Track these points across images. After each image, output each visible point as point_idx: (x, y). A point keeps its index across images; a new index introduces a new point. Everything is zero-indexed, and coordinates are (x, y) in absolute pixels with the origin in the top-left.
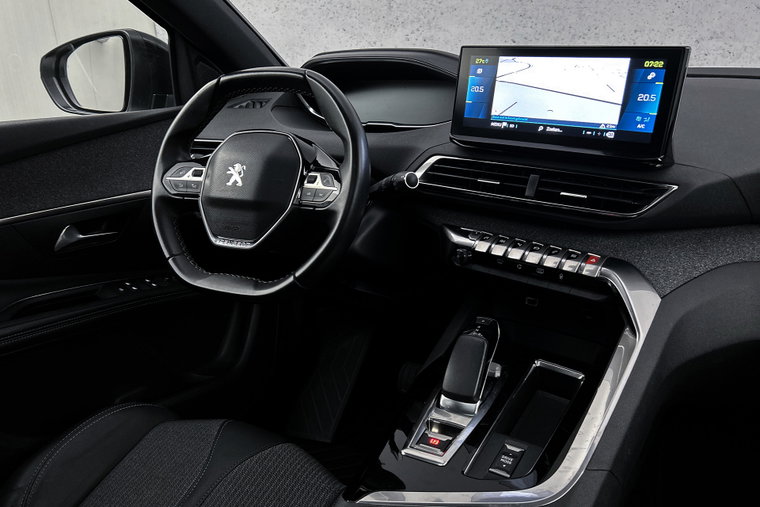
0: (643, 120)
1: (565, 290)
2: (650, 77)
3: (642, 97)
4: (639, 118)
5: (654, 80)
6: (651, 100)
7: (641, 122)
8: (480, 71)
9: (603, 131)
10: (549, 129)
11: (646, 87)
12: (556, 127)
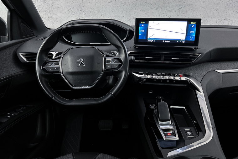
0: (192, 37)
1: (176, 85)
2: (192, 26)
3: (191, 32)
4: (191, 37)
5: (194, 27)
6: (193, 32)
7: (191, 38)
8: (143, 25)
9: (181, 41)
10: (166, 41)
11: (192, 29)
12: (168, 41)
